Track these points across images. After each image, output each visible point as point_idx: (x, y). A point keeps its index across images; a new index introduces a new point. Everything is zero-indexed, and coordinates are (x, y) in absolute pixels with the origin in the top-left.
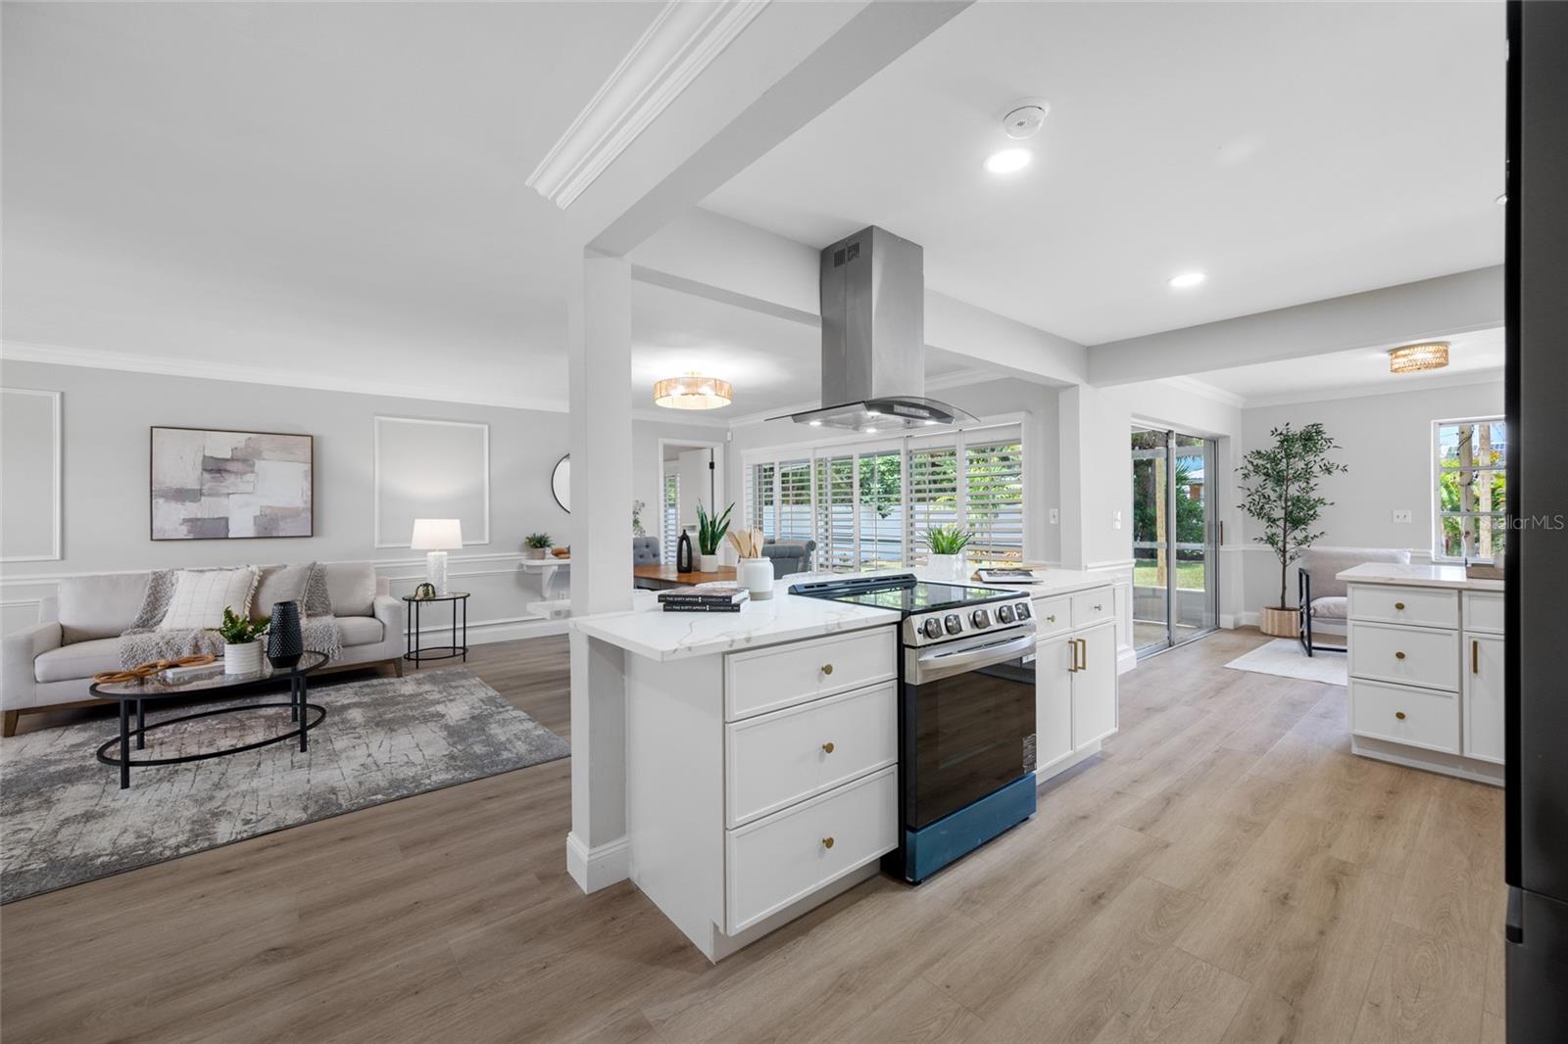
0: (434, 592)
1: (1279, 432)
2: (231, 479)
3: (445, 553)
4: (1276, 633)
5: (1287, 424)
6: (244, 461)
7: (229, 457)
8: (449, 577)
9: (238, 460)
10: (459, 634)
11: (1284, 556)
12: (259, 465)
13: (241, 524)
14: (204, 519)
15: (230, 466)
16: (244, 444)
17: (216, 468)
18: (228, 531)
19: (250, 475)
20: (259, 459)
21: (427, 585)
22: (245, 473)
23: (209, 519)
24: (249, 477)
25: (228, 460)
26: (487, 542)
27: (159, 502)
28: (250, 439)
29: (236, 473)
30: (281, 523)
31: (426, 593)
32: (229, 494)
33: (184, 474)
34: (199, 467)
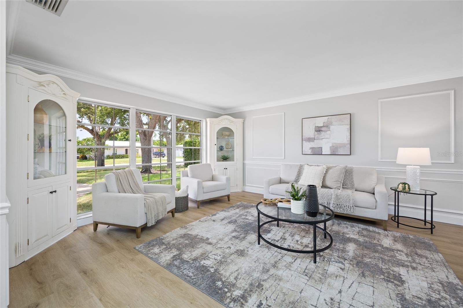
0: (409, 188)
2: (323, 133)
3: (419, 167)
6: (327, 126)
7: (322, 126)
8: (421, 180)
9: (325, 126)
10: (429, 213)
12: (332, 127)
13: (326, 150)
14: (315, 148)
15: (323, 129)
16: (327, 120)
17: (318, 130)
18: (322, 152)
19: (329, 131)
20: (331, 126)
21: (405, 184)
22: (327, 131)
23: (317, 148)
24: (328, 132)
25: (321, 127)
26: (453, 162)
27: (304, 142)
28: (328, 118)
29: (324, 131)
30: (339, 149)
31: (404, 188)
32: (322, 139)
33: (310, 132)
34: (314, 130)
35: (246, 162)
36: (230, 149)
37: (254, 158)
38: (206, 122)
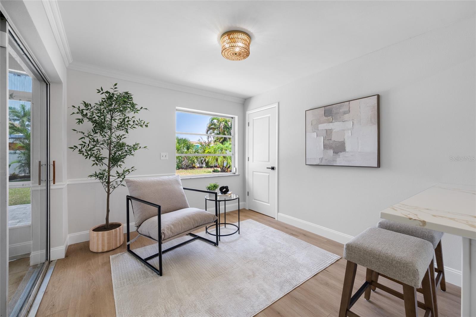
1: (104, 91)
4: (106, 250)
5: (116, 85)
11: (108, 187)
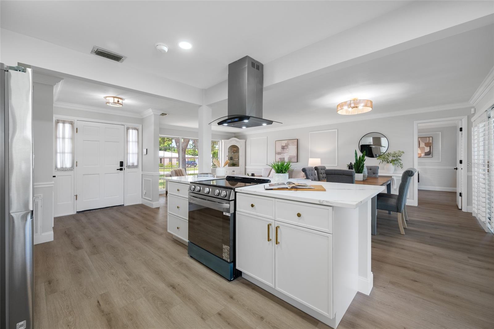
2: (285, 150)
6: (287, 146)
12: (289, 146)
13: (287, 159)
14: (282, 158)
15: (285, 147)
16: (287, 142)
17: (283, 148)
24: (288, 149)
25: (284, 146)
26: (336, 165)
27: (276, 155)
30: (292, 159)
32: (285, 153)
33: (279, 149)
34: (281, 148)
35: (247, 167)
36: (237, 159)
37: (251, 164)
38: (222, 142)
